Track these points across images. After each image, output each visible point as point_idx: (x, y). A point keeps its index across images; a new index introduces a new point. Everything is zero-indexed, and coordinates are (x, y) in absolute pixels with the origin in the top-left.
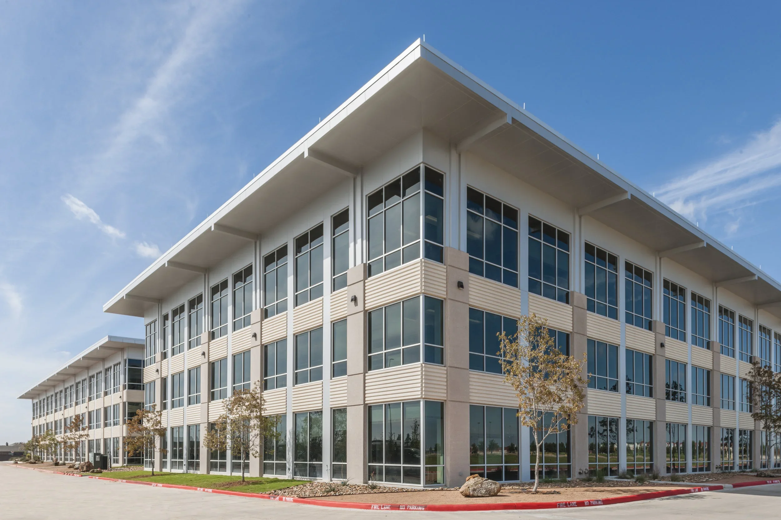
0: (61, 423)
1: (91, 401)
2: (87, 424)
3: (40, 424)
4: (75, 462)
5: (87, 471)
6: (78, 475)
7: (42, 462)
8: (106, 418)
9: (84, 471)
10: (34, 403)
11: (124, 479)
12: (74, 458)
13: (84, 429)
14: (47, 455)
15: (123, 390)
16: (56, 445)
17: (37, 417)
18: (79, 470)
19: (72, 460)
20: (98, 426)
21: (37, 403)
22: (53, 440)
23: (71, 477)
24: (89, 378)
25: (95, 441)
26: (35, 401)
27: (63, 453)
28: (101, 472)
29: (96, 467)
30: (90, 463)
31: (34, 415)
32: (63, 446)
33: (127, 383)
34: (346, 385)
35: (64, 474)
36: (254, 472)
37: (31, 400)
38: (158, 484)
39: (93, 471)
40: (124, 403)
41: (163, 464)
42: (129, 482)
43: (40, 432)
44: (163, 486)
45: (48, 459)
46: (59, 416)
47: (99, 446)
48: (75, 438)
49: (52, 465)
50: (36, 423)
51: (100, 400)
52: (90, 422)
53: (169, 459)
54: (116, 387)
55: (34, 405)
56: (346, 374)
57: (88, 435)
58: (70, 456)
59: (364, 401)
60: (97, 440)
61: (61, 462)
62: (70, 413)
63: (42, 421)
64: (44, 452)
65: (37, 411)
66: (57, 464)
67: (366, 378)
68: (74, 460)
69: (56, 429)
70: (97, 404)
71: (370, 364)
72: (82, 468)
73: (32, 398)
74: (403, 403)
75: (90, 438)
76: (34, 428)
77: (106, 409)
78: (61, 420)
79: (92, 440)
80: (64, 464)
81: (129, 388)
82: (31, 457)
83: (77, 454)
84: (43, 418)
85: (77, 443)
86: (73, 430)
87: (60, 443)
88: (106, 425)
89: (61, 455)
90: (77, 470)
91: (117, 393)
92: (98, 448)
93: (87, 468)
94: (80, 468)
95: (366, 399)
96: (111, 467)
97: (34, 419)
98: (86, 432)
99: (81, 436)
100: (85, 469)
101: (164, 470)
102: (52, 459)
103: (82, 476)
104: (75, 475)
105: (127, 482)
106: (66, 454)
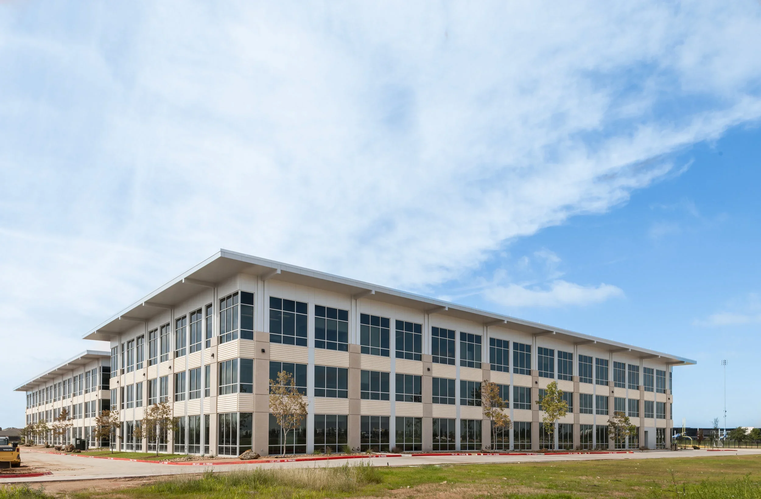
0: (51, 413)
1: (75, 397)
2: (71, 416)
3: (33, 413)
4: (62, 445)
5: (71, 451)
6: (64, 454)
7: (36, 445)
8: (86, 411)
9: (69, 452)
10: (28, 394)
11: (93, 456)
12: (61, 442)
13: (69, 420)
14: (40, 439)
15: (99, 390)
16: (47, 431)
17: (30, 407)
18: (64, 451)
19: (60, 443)
20: (80, 417)
21: (30, 395)
22: (45, 427)
23: (59, 455)
24: (73, 378)
25: (78, 428)
26: (29, 393)
27: (52, 438)
28: (80, 452)
29: (76, 449)
30: (73, 445)
31: (28, 405)
32: (52, 433)
33: (101, 385)
34: (209, 402)
35: (54, 453)
36: (170, 451)
37: (25, 392)
38: (111, 458)
39: (75, 451)
40: (99, 400)
41: (122, 447)
42: (96, 458)
43: (33, 420)
44: (114, 459)
45: (40, 442)
46: (49, 407)
47: (81, 432)
48: (62, 426)
49: (44, 448)
50: (30, 412)
51: (82, 396)
52: (74, 413)
53: (125, 443)
54: (93, 387)
55: (28, 396)
56: (210, 396)
57: (72, 425)
58: (58, 440)
59: (217, 411)
60: (79, 428)
61: (51, 445)
62: (59, 405)
63: (35, 410)
64: (36, 437)
65: (31, 402)
66: (48, 447)
67: (218, 399)
68: (61, 443)
69: (47, 417)
70: (79, 400)
71: (220, 391)
72: (67, 449)
73: (27, 391)
74: (232, 413)
75: (75, 426)
76: (27, 416)
77: (86, 404)
78: (51, 411)
79: (75, 428)
80: (53, 447)
81: (103, 389)
82: (25, 441)
83: (64, 439)
84: (36, 408)
85: (64, 430)
86: (61, 420)
87: (50, 430)
88: (86, 416)
89: (51, 439)
90: (63, 451)
91: (95, 392)
92: (80, 434)
93: (70, 449)
94: (66, 449)
95: (218, 410)
96: (88, 449)
97: (28, 408)
98: (71, 422)
99: (67, 425)
100: (69, 450)
101: (122, 451)
102: (43, 443)
103: (66, 455)
104: (62, 454)
105: (94, 457)
106: (55, 439)
